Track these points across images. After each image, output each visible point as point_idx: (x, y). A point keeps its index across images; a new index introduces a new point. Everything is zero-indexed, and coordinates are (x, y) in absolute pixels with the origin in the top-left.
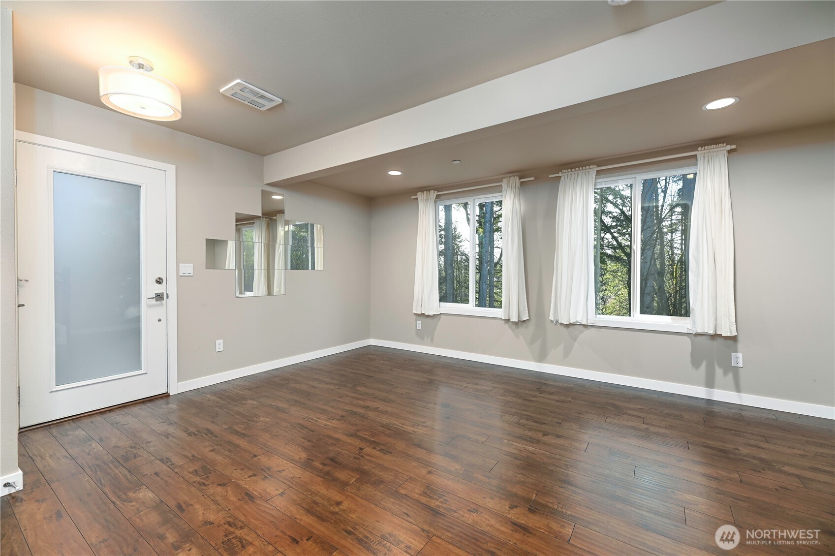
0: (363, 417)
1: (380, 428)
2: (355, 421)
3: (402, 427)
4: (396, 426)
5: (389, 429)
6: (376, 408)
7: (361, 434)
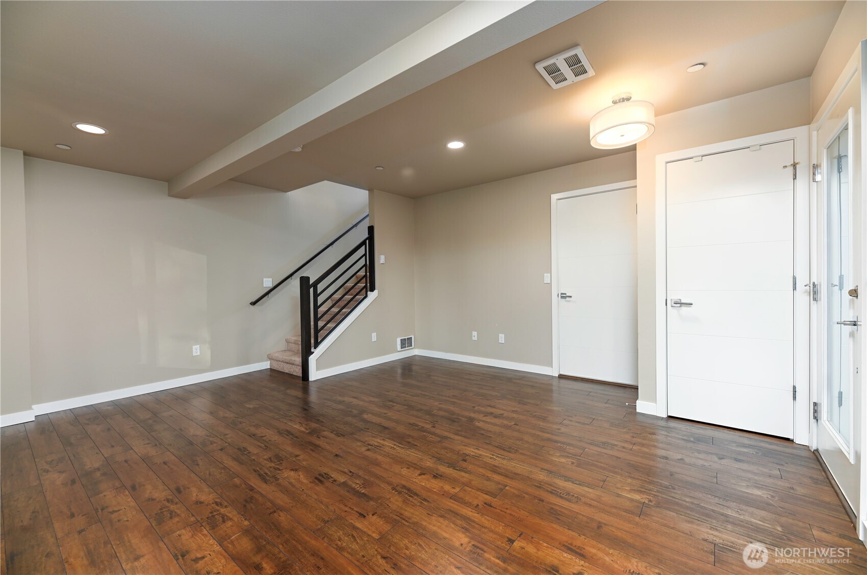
0: (439, 459)
1: (417, 444)
2: (446, 452)
3: (395, 445)
4: (400, 445)
5: (409, 442)
6: (424, 474)
7: (437, 438)
